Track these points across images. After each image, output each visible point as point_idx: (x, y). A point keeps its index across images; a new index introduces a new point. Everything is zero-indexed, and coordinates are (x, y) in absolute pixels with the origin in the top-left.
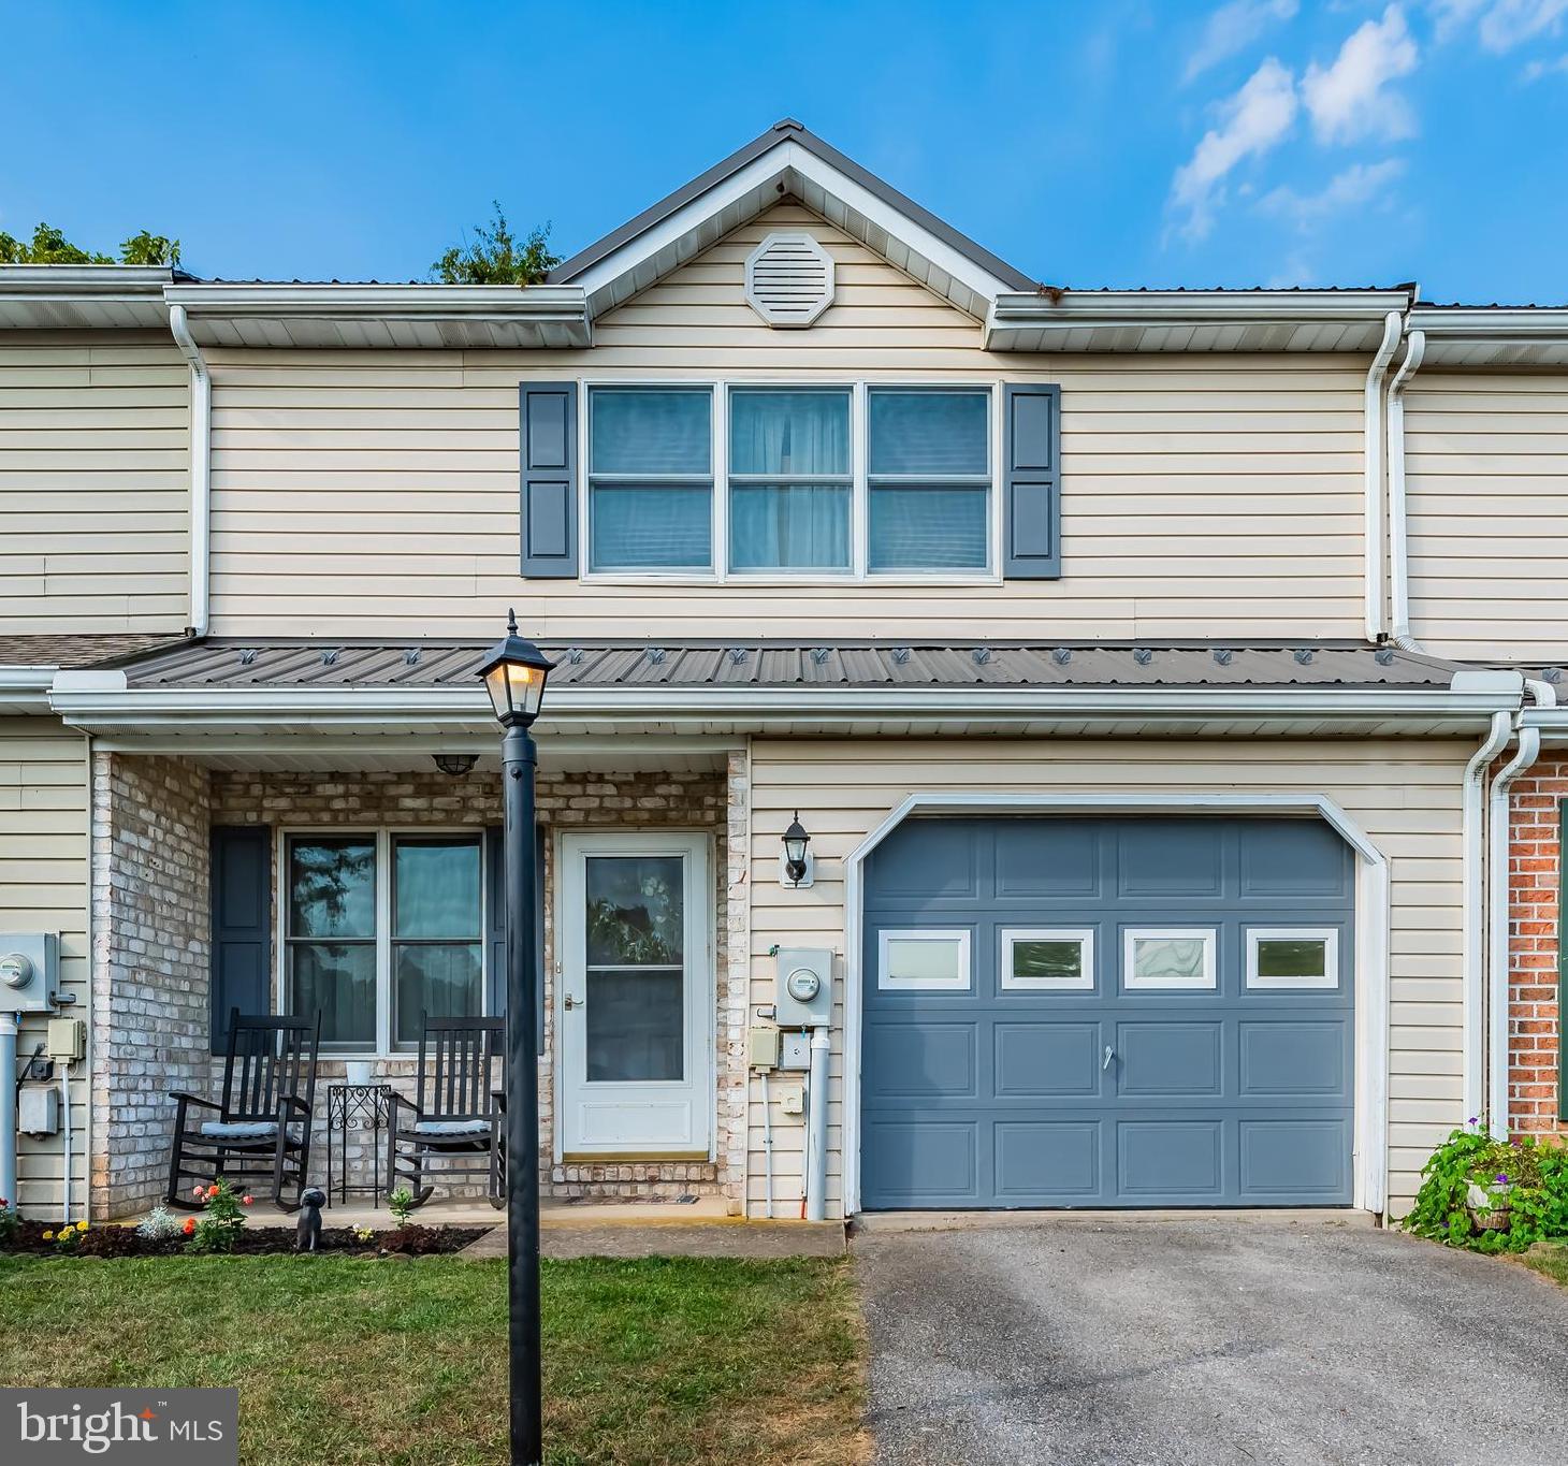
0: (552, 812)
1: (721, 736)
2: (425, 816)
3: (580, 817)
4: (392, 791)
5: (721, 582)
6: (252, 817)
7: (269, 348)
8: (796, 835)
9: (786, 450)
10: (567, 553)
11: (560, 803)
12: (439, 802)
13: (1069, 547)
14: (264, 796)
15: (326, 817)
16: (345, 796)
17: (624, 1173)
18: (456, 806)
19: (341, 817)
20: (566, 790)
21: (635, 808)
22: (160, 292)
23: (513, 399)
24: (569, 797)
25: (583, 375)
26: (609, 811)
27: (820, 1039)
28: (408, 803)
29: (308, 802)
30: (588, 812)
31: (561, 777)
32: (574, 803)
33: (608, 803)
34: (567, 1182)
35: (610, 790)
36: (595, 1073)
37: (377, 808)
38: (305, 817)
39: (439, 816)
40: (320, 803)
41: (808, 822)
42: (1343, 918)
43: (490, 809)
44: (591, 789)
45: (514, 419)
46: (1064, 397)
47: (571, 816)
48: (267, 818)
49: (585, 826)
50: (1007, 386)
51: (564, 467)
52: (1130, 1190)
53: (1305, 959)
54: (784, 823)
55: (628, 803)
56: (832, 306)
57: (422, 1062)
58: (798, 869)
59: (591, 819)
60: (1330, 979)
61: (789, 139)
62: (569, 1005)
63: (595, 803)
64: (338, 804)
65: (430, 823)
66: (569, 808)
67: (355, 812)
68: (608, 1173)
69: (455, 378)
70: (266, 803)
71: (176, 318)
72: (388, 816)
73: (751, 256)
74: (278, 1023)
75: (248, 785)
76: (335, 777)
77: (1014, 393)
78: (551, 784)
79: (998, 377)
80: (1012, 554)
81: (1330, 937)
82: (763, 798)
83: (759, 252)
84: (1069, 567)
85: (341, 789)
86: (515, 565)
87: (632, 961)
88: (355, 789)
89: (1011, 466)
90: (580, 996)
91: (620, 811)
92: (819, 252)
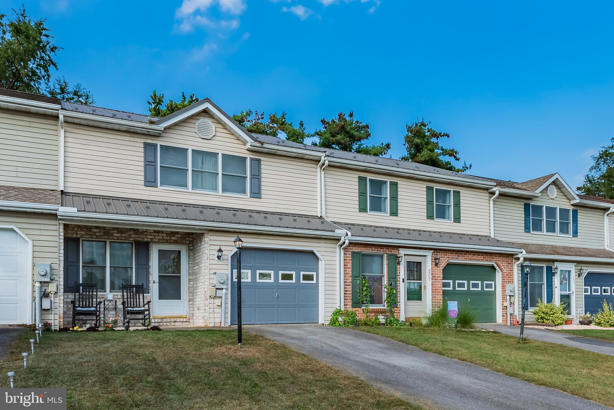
0: (151, 239)
2: (120, 238)
3: (158, 240)
4: (112, 232)
5: (190, 192)
6: (75, 236)
8: (220, 251)
9: (202, 163)
10: (155, 181)
11: (153, 237)
12: (123, 235)
13: (263, 192)
14: (78, 231)
15: (94, 237)
16: (99, 232)
17: (169, 320)
18: (128, 236)
19: (98, 237)
20: (155, 234)
21: (170, 239)
22: (58, 110)
23: (142, 145)
24: (155, 236)
25: (159, 142)
26: (164, 239)
27: (224, 291)
28: (116, 235)
29: (90, 233)
30: (159, 239)
31: (153, 231)
32: (156, 237)
33: (164, 238)
35: (165, 235)
37: (107, 235)
38: (89, 236)
39: (124, 238)
40: (93, 233)
41: (222, 248)
42: (317, 271)
43: (136, 237)
44: (160, 234)
45: (142, 150)
46: (262, 162)
47: (155, 240)
48: (79, 236)
49: (159, 242)
50: (250, 158)
51: (154, 162)
52: (281, 320)
53: (309, 278)
55: (169, 238)
56: (214, 136)
58: (219, 257)
59: (160, 241)
60: (314, 282)
61: (207, 101)
62: (155, 283)
63: (161, 238)
64: (98, 234)
65: (121, 240)
66: (155, 238)
67: (102, 236)
68: (165, 320)
69: (128, 138)
70: (78, 232)
71: (61, 117)
72: (110, 237)
73: (198, 123)
75: (74, 228)
76: (97, 227)
77: (252, 160)
78: (151, 233)
79: (249, 156)
80: (251, 193)
81: (315, 274)
82: (212, 243)
83: (199, 121)
84: (263, 196)
85: (98, 230)
86: (143, 183)
87: (169, 273)
88: (102, 230)
89: (251, 175)
90: (157, 280)
91: (167, 240)
92: (212, 124)
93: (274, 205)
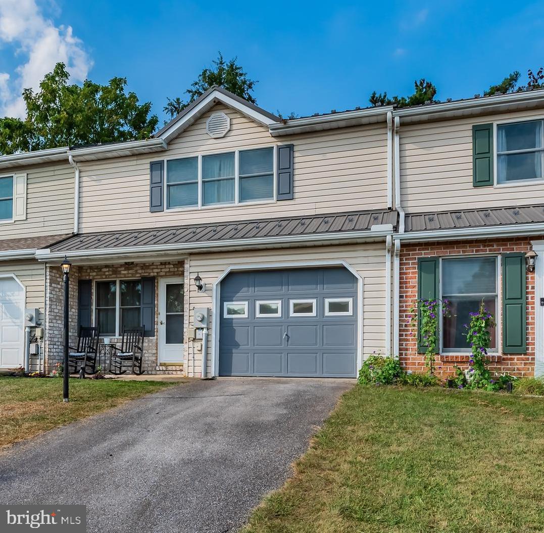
0: (157, 273)
1: (185, 254)
2: (127, 275)
3: (164, 274)
4: (119, 269)
5: (200, 209)
6: (88, 277)
7: (93, 161)
8: (198, 279)
9: (220, 170)
10: (161, 204)
11: (159, 270)
12: (130, 271)
13: (296, 190)
14: (90, 272)
15: (104, 277)
16: (108, 271)
17: (174, 368)
18: (134, 273)
19: (107, 276)
20: (161, 267)
21: (178, 271)
23: (148, 166)
24: (161, 269)
25: (166, 158)
26: (171, 272)
27: (205, 331)
28: (123, 272)
29: (100, 273)
30: (166, 272)
31: (159, 264)
32: (163, 270)
33: (171, 270)
34: (160, 370)
35: (172, 266)
36: (168, 341)
37: (116, 274)
38: (99, 277)
39: (130, 275)
40: (103, 273)
41: (201, 276)
42: (354, 295)
43: (143, 273)
44: (167, 266)
45: (148, 172)
46: (295, 147)
47: (162, 274)
48: (91, 278)
49: (165, 276)
50: (278, 146)
51: (160, 183)
52: (291, 372)
53: (343, 307)
54: (194, 276)
55: (176, 269)
56: (230, 131)
57: (123, 339)
58: (200, 287)
59: (167, 274)
60: (350, 313)
61: (215, 90)
62: (161, 324)
63: (168, 270)
64: (107, 273)
65: (128, 277)
66: (161, 272)
67: (111, 275)
68: (170, 368)
69: (135, 163)
70: (91, 274)
71: (70, 158)
72: (118, 276)
73: (208, 121)
74: (93, 329)
75: (87, 269)
76: (107, 266)
77: (279, 148)
78: (157, 265)
79: (275, 144)
80: (279, 193)
81: (350, 300)
82: (192, 270)
83: (210, 119)
84: (296, 195)
85: (107, 270)
86: (148, 209)
87: (177, 312)
88: (111, 269)
89: (279, 168)
90: (164, 321)
91: (174, 272)
92: (226, 116)
93: (313, 206)
